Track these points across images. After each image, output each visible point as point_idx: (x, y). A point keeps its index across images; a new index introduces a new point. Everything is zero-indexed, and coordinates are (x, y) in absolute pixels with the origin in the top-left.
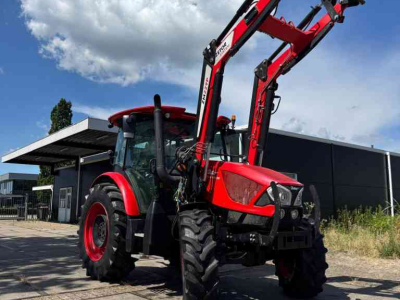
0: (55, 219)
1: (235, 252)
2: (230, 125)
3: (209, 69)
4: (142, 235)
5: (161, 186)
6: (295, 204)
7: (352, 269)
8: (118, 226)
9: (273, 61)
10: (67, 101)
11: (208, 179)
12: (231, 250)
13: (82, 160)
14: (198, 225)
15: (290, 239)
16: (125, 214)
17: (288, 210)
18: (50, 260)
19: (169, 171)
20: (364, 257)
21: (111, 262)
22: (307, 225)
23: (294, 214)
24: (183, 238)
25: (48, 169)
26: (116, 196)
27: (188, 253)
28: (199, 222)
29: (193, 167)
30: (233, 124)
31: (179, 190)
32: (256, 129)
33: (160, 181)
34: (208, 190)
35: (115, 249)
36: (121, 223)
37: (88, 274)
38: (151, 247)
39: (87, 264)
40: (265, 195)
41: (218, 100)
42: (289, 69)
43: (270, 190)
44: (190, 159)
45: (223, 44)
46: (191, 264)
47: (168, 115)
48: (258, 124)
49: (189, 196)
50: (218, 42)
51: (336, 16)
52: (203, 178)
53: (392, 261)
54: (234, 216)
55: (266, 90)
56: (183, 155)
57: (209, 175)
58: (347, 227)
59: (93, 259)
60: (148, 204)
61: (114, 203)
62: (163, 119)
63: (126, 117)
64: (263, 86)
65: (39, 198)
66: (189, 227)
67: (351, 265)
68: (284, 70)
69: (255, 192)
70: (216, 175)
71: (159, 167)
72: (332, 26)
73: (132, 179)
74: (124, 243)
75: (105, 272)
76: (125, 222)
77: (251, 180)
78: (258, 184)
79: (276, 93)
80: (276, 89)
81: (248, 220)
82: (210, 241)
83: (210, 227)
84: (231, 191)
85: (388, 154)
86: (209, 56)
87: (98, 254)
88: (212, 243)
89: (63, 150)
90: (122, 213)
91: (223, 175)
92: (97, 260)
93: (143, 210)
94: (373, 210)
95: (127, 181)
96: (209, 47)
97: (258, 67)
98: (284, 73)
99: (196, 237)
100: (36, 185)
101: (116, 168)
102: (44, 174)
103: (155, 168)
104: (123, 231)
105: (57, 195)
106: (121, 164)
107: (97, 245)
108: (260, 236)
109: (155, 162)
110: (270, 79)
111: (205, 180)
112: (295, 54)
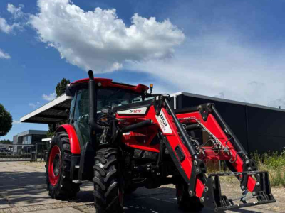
1: (138, 178)
2: (149, 91)
4: (78, 167)
5: (93, 133)
14: (106, 158)
16: (70, 153)
21: (61, 186)
24: (94, 167)
25: (53, 126)
26: (66, 140)
27: (96, 178)
28: (106, 156)
30: (151, 90)
31: (103, 135)
33: (93, 129)
35: (64, 177)
36: (68, 159)
37: (50, 194)
39: (49, 188)
47: (100, 84)
59: (52, 184)
60: (84, 143)
61: (64, 145)
66: (99, 159)
74: (69, 173)
75: (58, 193)
76: (70, 158)
87: (55, 181)
89: (59, 113)
90: (69, 152)
92: (54, 185)
94: (279, 154)
99: (104, 166)
102: (51, 130)
104: (68, 162)
108: (152, 166)
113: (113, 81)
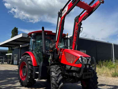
0: (13, 64)
2: (66, 36)
3: (60, 19)
4: (38, 73)
5: (44, 56)
6: (88, 63)
7: (104, 81)
8: (30, 69)
9: (80, 16)
10: (17, 28)
11: (59, 54)
12: (67, 78)
13: (21, 46)
14: (57, 71)
15: (86, 75)
17: (86, 65)
18: (10, 79)
19: (47, 52)
20: (107, 77)
21: (28, 81)
22: (91, 70)
23: (88, 66)
24: (51, 76)
25: (11, 48)
26: (30, 60)
27: (53, 81)
29: (55, 50)
30: (67, 36)
31: (50, 58)
32: (75, 38)
33: (44, 55)
34: (60, 58)
35: (29, 77)
36: (31, 69)
37: (21, 85)
38: (41, 77)
39: (21, 81)
40: (78, 60)
41: (63, 29)
42: (86, 19)
43: (80, 59)
44: (54, 48)
45: (64, 10)
46: (54, 84)
47: (46, 34)
48: (75, 36)
49: (53, 60)
50: (63, 10)
51: (102, 1)
52: (58, 54)
53: (116, 78)
54: (68, 67)
55: (78, 25)
56: (51, 47)
57: (60, 53)
58: (101, 66)
59: (23, 80)
60: (40, 62)
61: (29, 62)
62: (45, 35)
63: (33, 34)
64: (77, 24)
65: (8, 57)
66: (53, 72)
67: (103, 80)
68: (84, 19)
69: (75, 59)
70: (62, 53)
71: (44, 51)
72: (100, 5)
73: (35, 54)
74: (32, 75)
75: (26, 84)
76: (33, 68)
77: (74, 55)
78: (76, 56)
79: (81, 26)
80: (81, 25)
81: (73, 69)
82: (60, 76)
83: (60, 72)
84: (67, 59)
85: (113, 44)
86: (60, 14)
87: (24, 78)
88: (61, 77)
89: (15, 43)
90: (31, 65)
91: (65, 53)
92: (24, 80)
93: (39, 64)
94: (108, 61)
95: (33, 55)
96: (60, 11)
97: (76, 18)
98: (84, 20)
99: (56, 75)
100: (7, 53)
101: (30, 50)
102: (9, 50)
103: (42, 50)
104: (32, 71)
105: (13, 56)
106: (32, 49)
107: (24, 75)
108: (77, 74)
109: (42, 49)
110: (79, 22)
111: (58, 55)
112: (88, 14)
113: (53, 32)
